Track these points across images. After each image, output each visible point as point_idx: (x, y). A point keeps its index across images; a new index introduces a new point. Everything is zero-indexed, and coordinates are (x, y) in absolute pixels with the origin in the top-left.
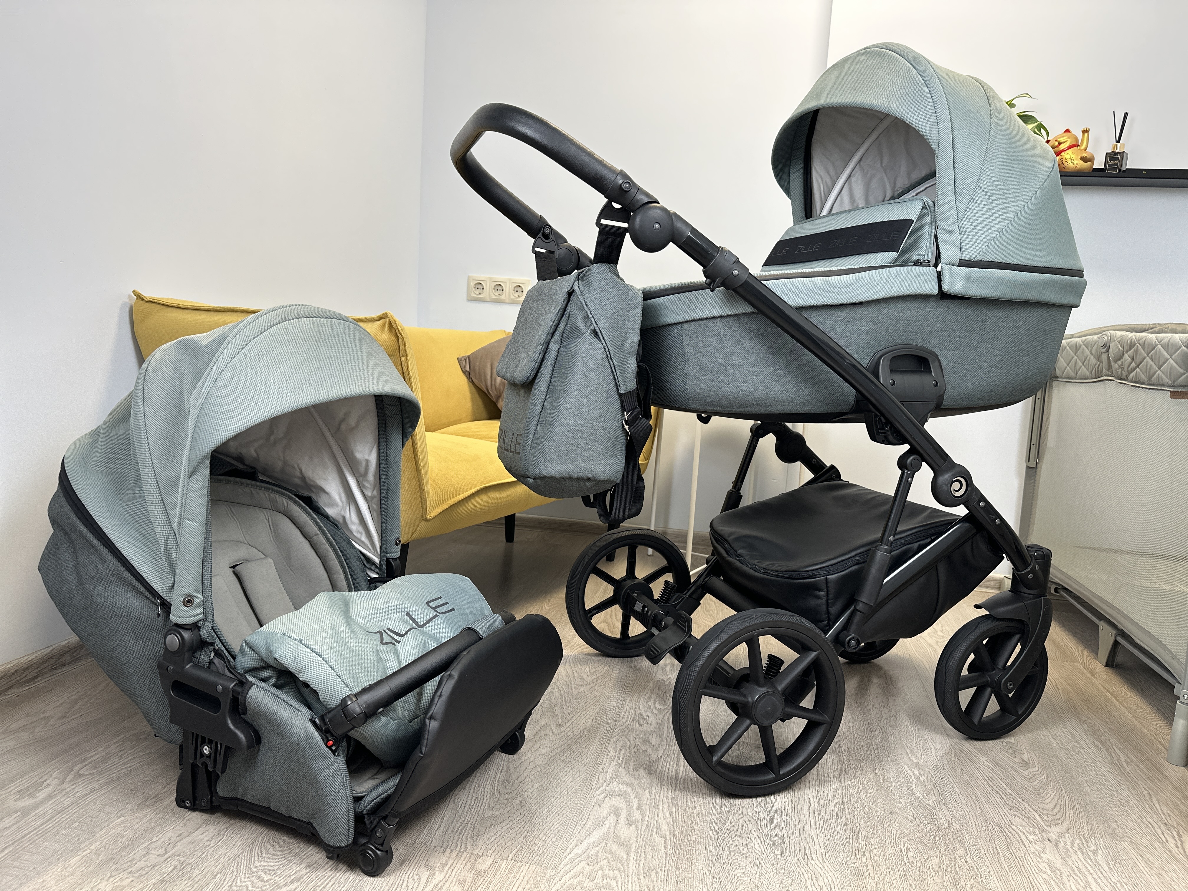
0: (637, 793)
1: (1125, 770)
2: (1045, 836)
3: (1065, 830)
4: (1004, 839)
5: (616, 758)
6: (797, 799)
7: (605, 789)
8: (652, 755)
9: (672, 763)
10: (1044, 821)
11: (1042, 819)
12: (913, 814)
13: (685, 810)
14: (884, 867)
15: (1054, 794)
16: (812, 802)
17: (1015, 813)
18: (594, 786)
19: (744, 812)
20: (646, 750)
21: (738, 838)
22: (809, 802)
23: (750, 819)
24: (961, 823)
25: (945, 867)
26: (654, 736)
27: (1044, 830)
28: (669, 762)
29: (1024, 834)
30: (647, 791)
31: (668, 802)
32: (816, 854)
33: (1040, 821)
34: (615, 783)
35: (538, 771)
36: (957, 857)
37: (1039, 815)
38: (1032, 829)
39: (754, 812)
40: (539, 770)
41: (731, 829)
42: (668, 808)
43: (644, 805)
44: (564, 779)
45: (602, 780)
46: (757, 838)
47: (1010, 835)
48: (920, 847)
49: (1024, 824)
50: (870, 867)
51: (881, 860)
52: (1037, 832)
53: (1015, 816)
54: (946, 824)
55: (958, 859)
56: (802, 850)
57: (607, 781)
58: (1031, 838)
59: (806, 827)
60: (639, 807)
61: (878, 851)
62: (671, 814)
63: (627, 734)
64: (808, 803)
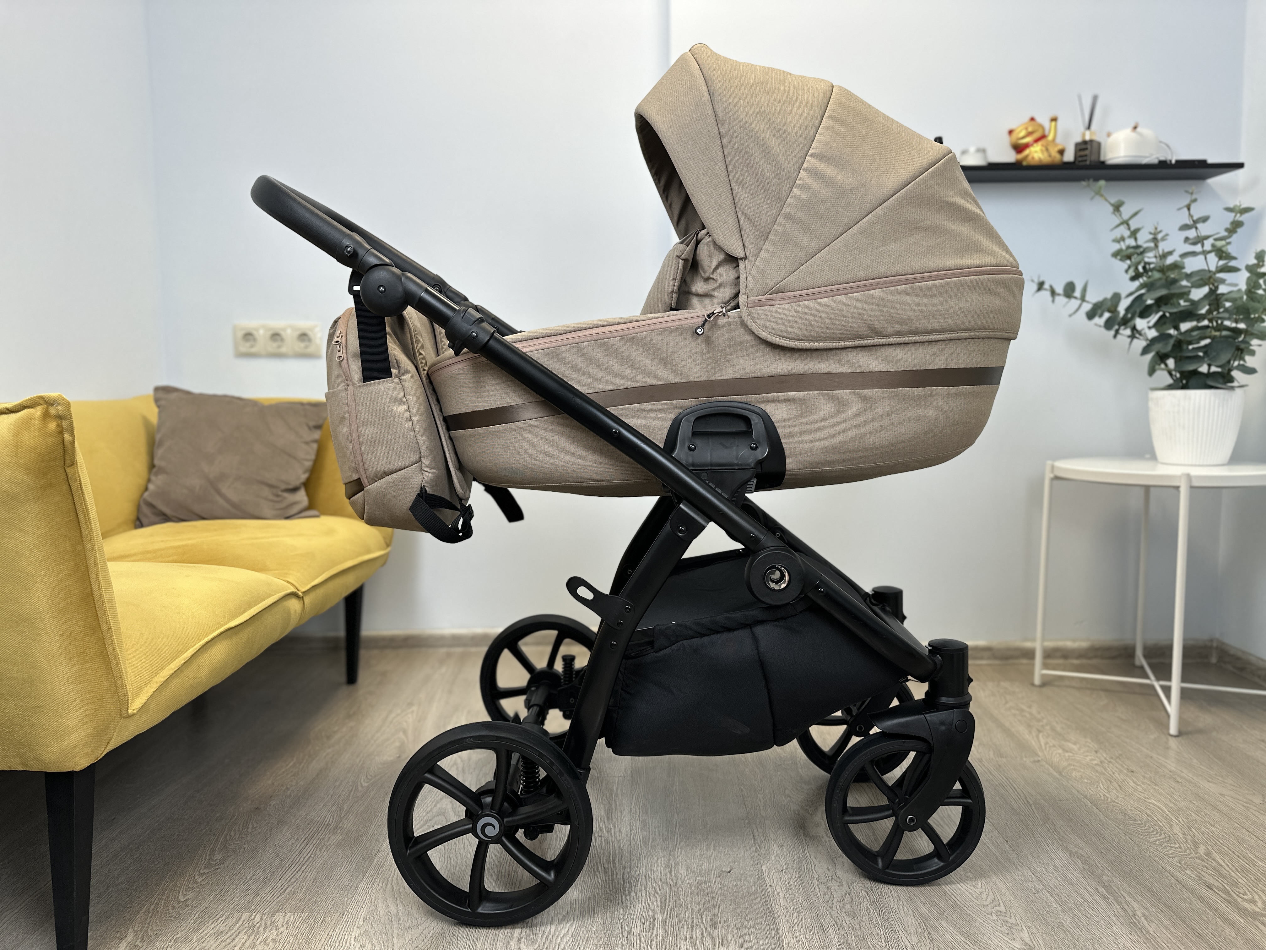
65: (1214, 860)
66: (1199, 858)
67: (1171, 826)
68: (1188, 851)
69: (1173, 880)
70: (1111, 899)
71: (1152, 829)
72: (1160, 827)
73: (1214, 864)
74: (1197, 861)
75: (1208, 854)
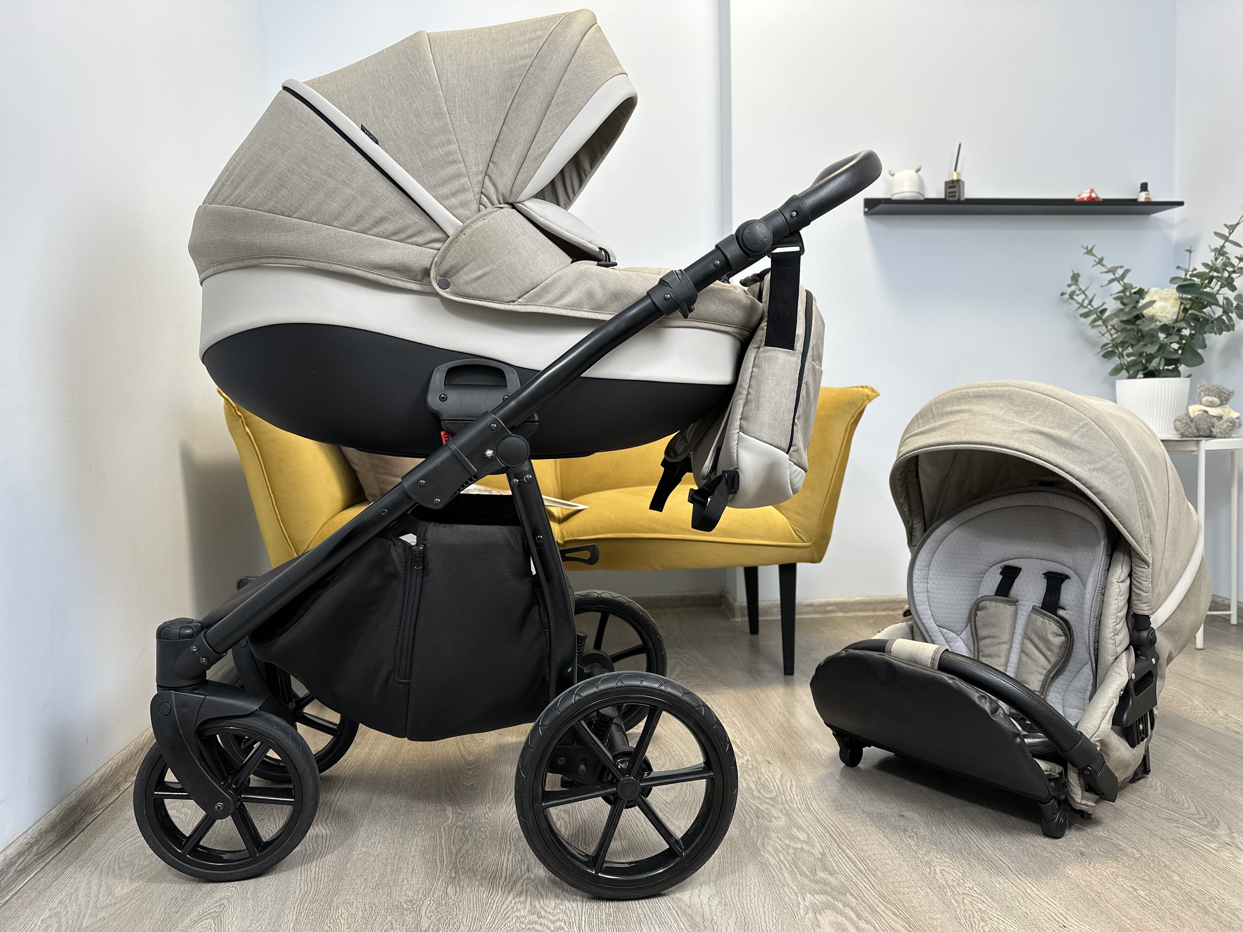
0: (841, 900)
1: (1208, 759)
2: (1221, 842)
3: (1229, 831)
4: (1194, 853)
5: (782, 865)
6: (990, 863)
7: (805, 905)
8: (814, 852)
9: (840, 855)
10: (1204, 826)
11: (1200, 824)
12: (1100, 849)
13: (904, 906)
14: (1133, 913)
15: (1183, 797)
16: (1005, 862)
17: (1175, 824)
18: (792, 906)
19: (961, 892)
20: (802, 848)
21: (982, 923)
22: (1004, 862)
23: (973, 898)
24: (1147, 848)
25: (1182, 898)
26: (794, 829)
27: (1214, 836)
28: (837, 857)
29: (1203, 843)
30: (848, 895)
31: (880, 902)
32: (1067, 919)
33: (1201, 827)
34: (808, 895)
35: (717, 904)
36: (1179, 884)
37: (1195, 821)
38: (1204, 837)
39: (967, 889)
40: (717, 902)
41: (968, 916)
42: (886, 908)
43: (862, 913)
44: (753, 906)
45: (792, 895)
46: (999, 917)
47: (1194, 848)
48: (1141, 882)
49: (1194, 834)
50: (1124, 918)
51: (1124, 907)
52: (1212, 839)
53: (1178, 827)
54: (1136, 852)
55: (1182, 886)
56: (1051, 918)
57: (799, 895)
58: (1212, 845)
59: (1029, 891)
60: (859, 917)
61: (1112, 898)
62: (895, 914)
63: (766, 834)
64: (1004, 865)
65: (1231, 717)
66: (1221, 717)
67: (1192, 701)
68: (1212, 715)
69: (1210, 731)
70: (1173, 743)
71: (1179, 704)
72: (1184, 702)
73: (1233, 720)
74: (1220, 719)
75: (1227, 715)
